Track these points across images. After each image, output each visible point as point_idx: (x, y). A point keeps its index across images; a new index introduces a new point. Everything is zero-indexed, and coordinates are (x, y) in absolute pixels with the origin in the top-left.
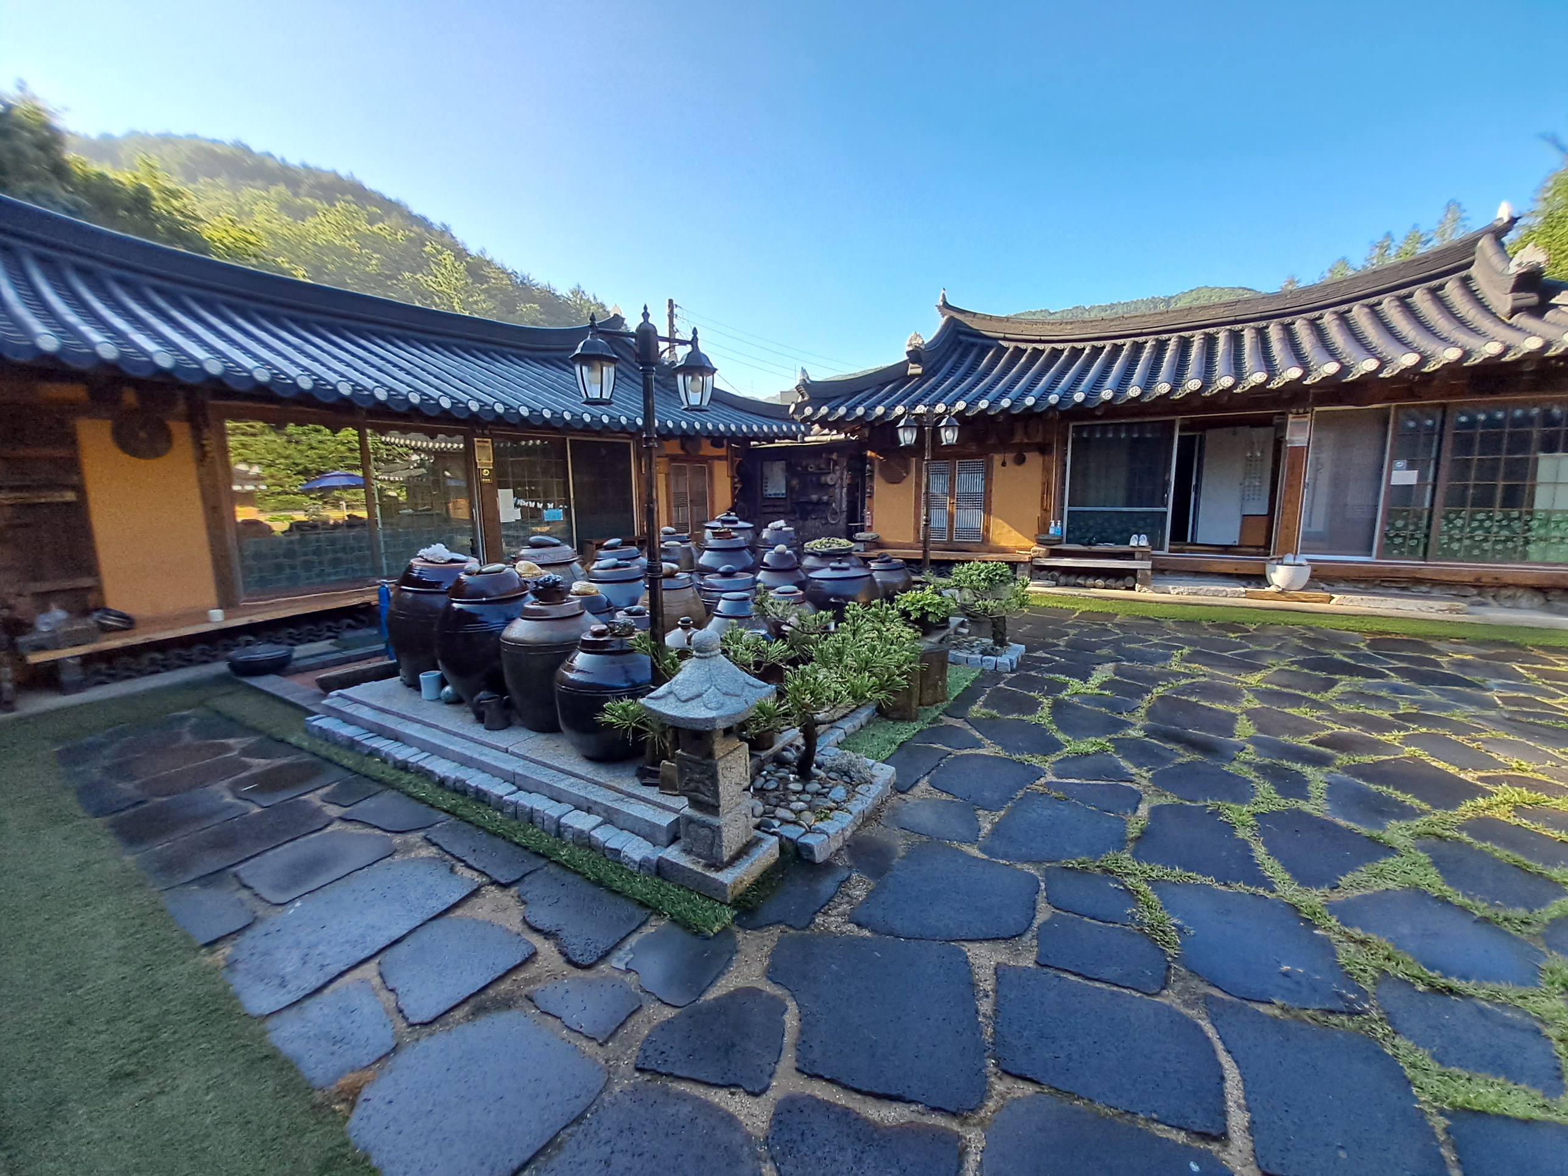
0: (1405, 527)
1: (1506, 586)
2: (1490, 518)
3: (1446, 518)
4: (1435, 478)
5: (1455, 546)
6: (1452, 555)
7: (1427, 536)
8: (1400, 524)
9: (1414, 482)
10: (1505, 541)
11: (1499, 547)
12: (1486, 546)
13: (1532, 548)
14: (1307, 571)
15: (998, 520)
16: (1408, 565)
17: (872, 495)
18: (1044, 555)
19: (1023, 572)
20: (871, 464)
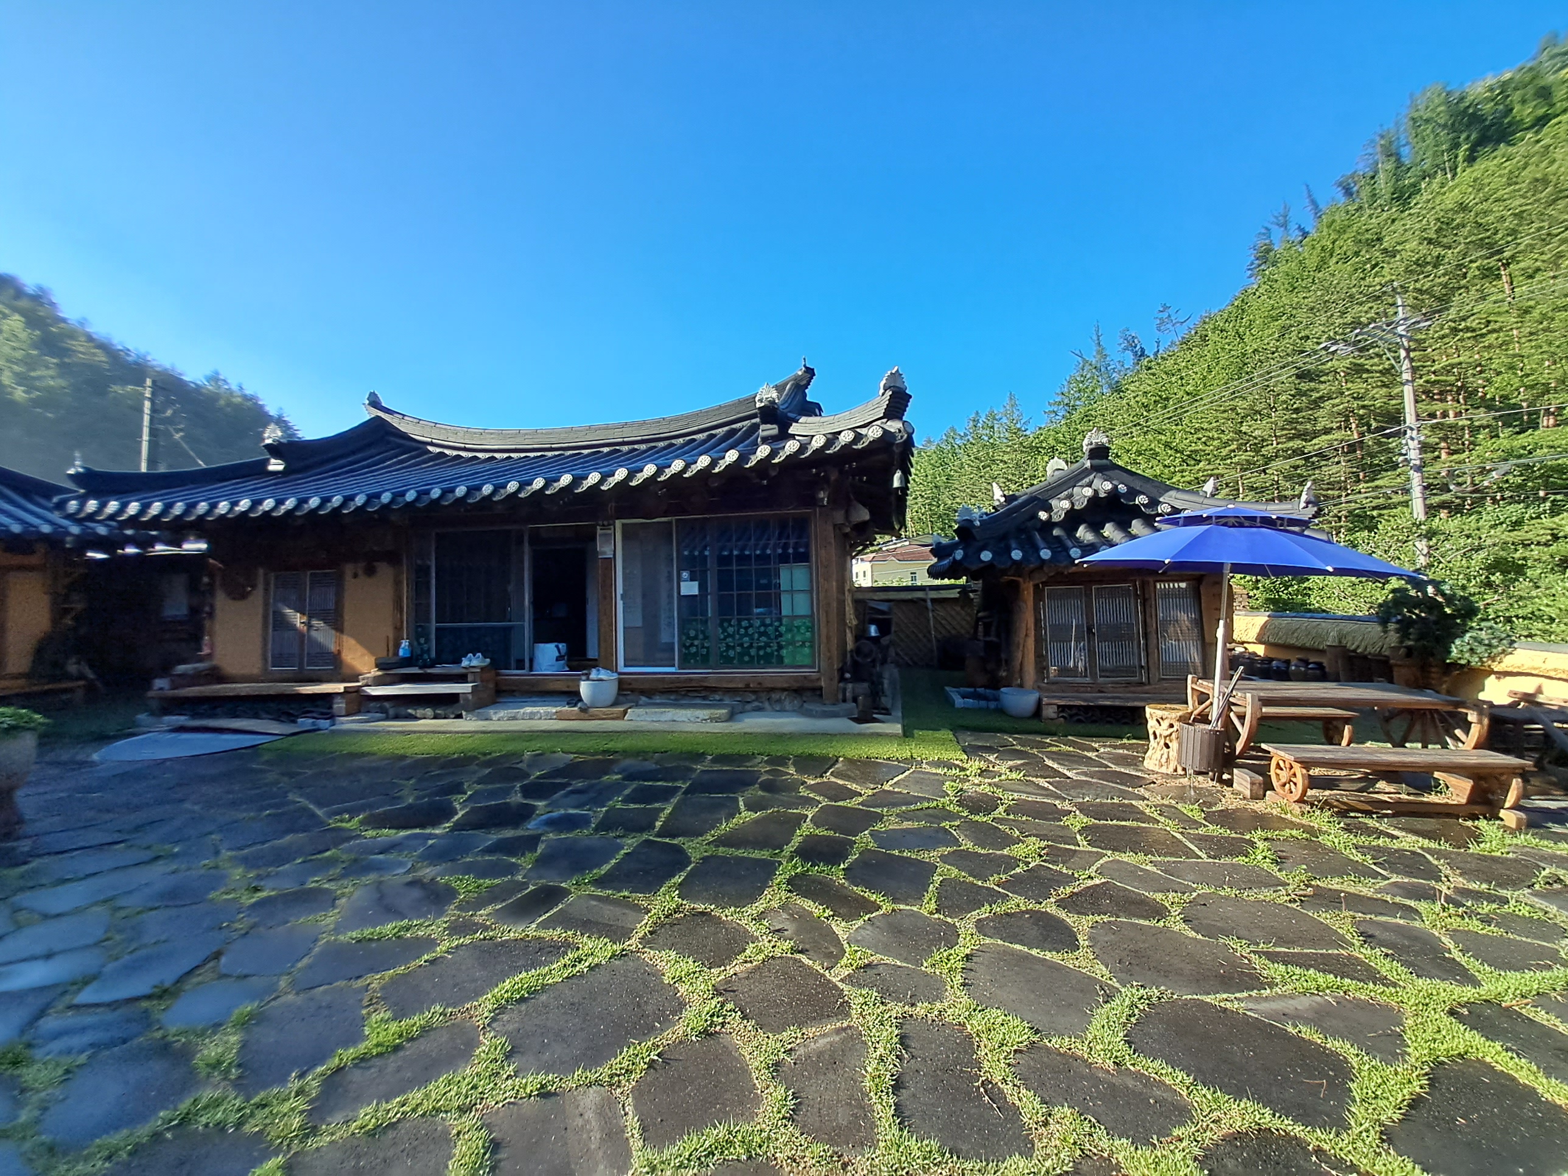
0: (696, 637)
1: (773, 690)
2: (752, 626)
3: (721, 625)
5: (731, 653)
6: (727, 661)
8: (692, 633)
9: (696, 592)
10: (764, 648)
11: (761, 653)
13: (784, 652)
15: (352, 642)
16: (697, 673)
17: (211, 615)
18: (378, 682)
19: (339, 705)
20: (211, 576)
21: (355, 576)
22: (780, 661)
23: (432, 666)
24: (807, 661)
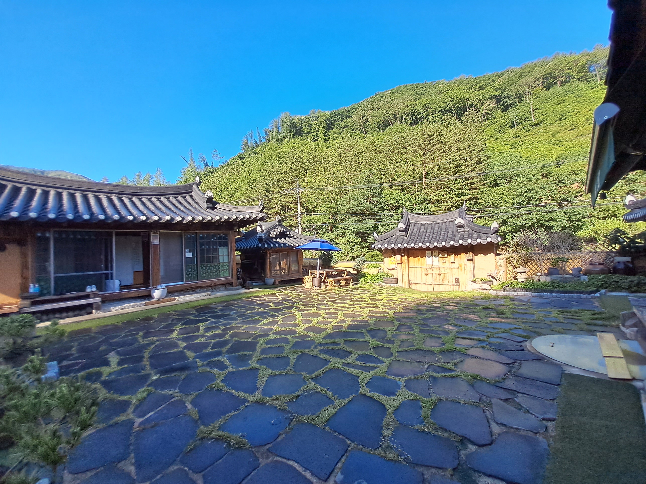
0: (191, 271)
1: (217, 285)
2: (211, 266)
3: (201, 267)
4: (197, 255)
5: (204, 275)
6: (204, 278)
7: (197, 273)
8: (190, 270)
9: (191, 256)
11: (214, 274)
12: (211, 274)
14: (166, 290)
22: (220, 276)
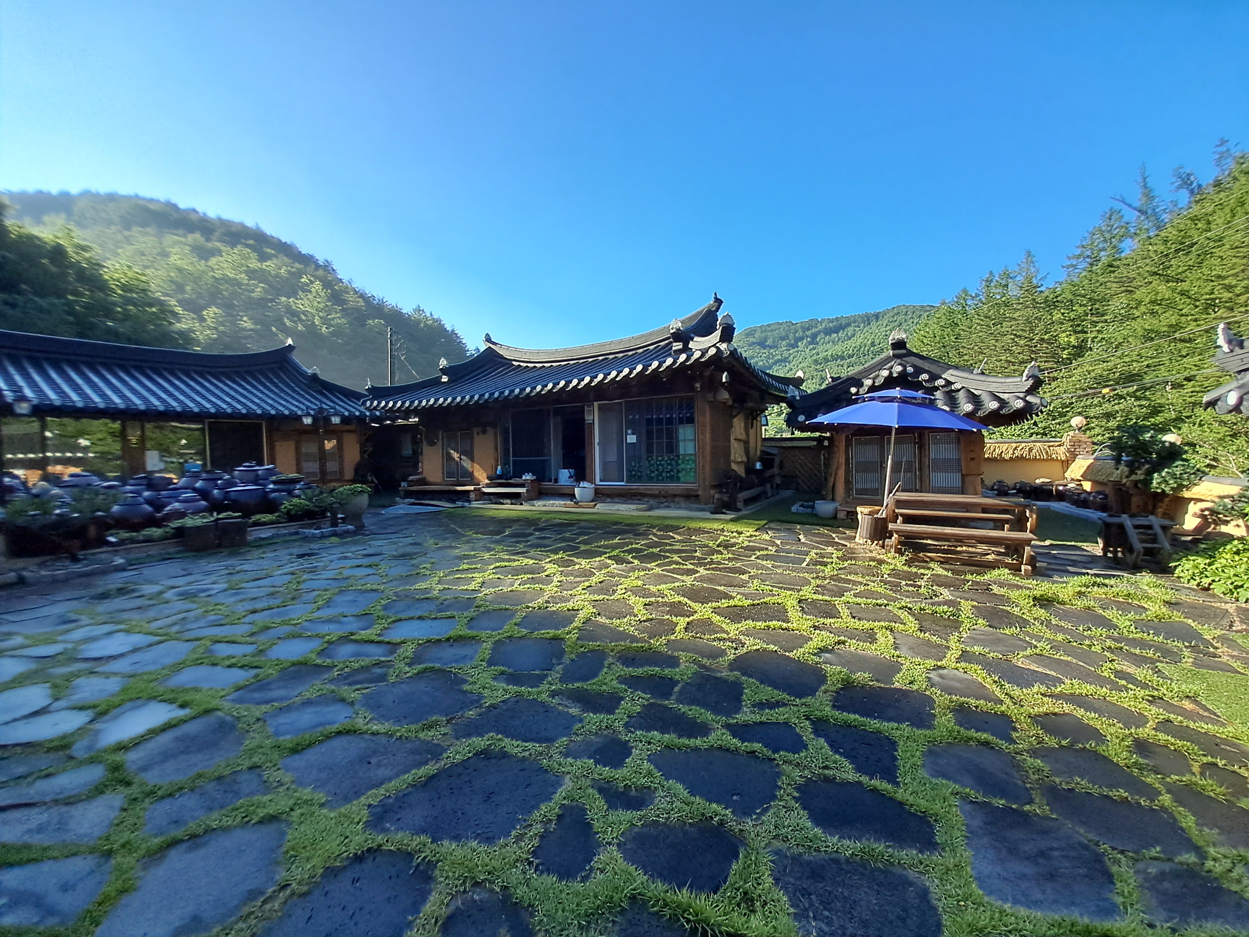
0: (635, 466)
1: (675, 496)
2: (663, 460)
3: (647, 460)
5: (653, 475)
6: (650, 479)
8: (633, 464)
9: (635, 441)
10: (669, 472)
11: (668, 475)
12: (664, 474)
13: (680, 475)
15: (478, 466)
16: (635, 486)
17: (422, 453)
18: (488, 486)
19: (472, 496)
20: (421, 435)
21: (478, 434)
22: (678, 479)
23: (510, 479)
24: (692, 480)
